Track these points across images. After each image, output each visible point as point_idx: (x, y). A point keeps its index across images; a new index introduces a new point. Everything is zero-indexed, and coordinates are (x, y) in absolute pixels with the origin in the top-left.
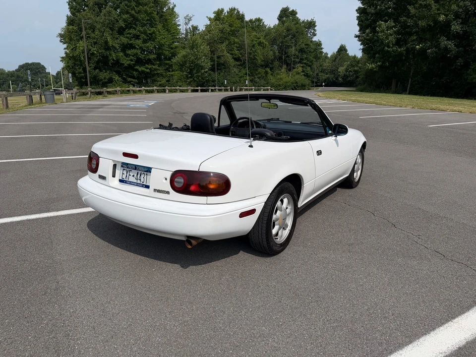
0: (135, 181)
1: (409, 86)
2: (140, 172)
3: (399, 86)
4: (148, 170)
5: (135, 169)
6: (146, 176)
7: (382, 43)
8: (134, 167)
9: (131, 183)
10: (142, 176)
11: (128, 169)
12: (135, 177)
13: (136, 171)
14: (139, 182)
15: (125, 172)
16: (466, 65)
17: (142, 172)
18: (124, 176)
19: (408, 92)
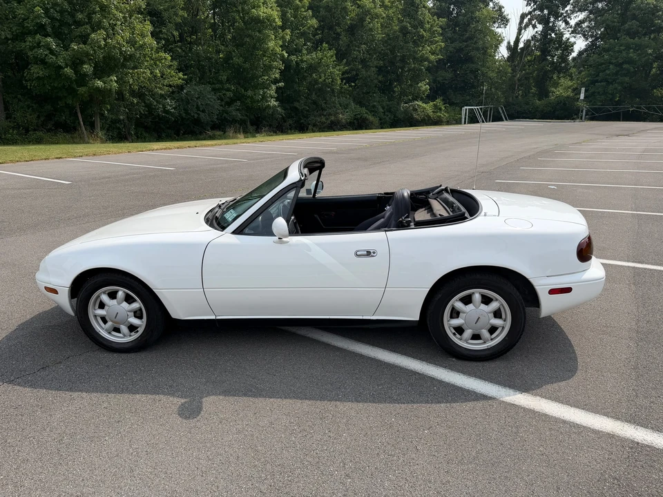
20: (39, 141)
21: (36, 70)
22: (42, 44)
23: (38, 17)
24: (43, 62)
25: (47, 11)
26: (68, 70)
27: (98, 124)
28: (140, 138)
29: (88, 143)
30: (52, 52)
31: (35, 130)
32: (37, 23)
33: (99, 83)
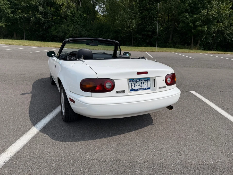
0: (141, 88)
1: (24, 36)
2: (143, 82)
3: (18, 36)
4: (148, 79)
5: (139, 81)
6: (147, 83)
7: (4, 11)
8: (138, 80)
9: (138, 90)
10: (145, 84)
11: (134, 82)
12: (140, 85)
13: (140, 82)
14: (143, 87)
15: (133, 85)
16: (49, 27)
17: (144, 82)
18: (133, 87)
19: (25, 39)
20: (177, 48)
21: (181, 25)
22: (185, 16)
23: (187, 7)
24: (183, 22)
25: (190, 5)
26: (191, 24)
27: (199, 43)
28: (217, 50)
29: (192, 49)
30: (187, 18)
31: (178, 44)
32: (186, 9)
33: (200, 28)
